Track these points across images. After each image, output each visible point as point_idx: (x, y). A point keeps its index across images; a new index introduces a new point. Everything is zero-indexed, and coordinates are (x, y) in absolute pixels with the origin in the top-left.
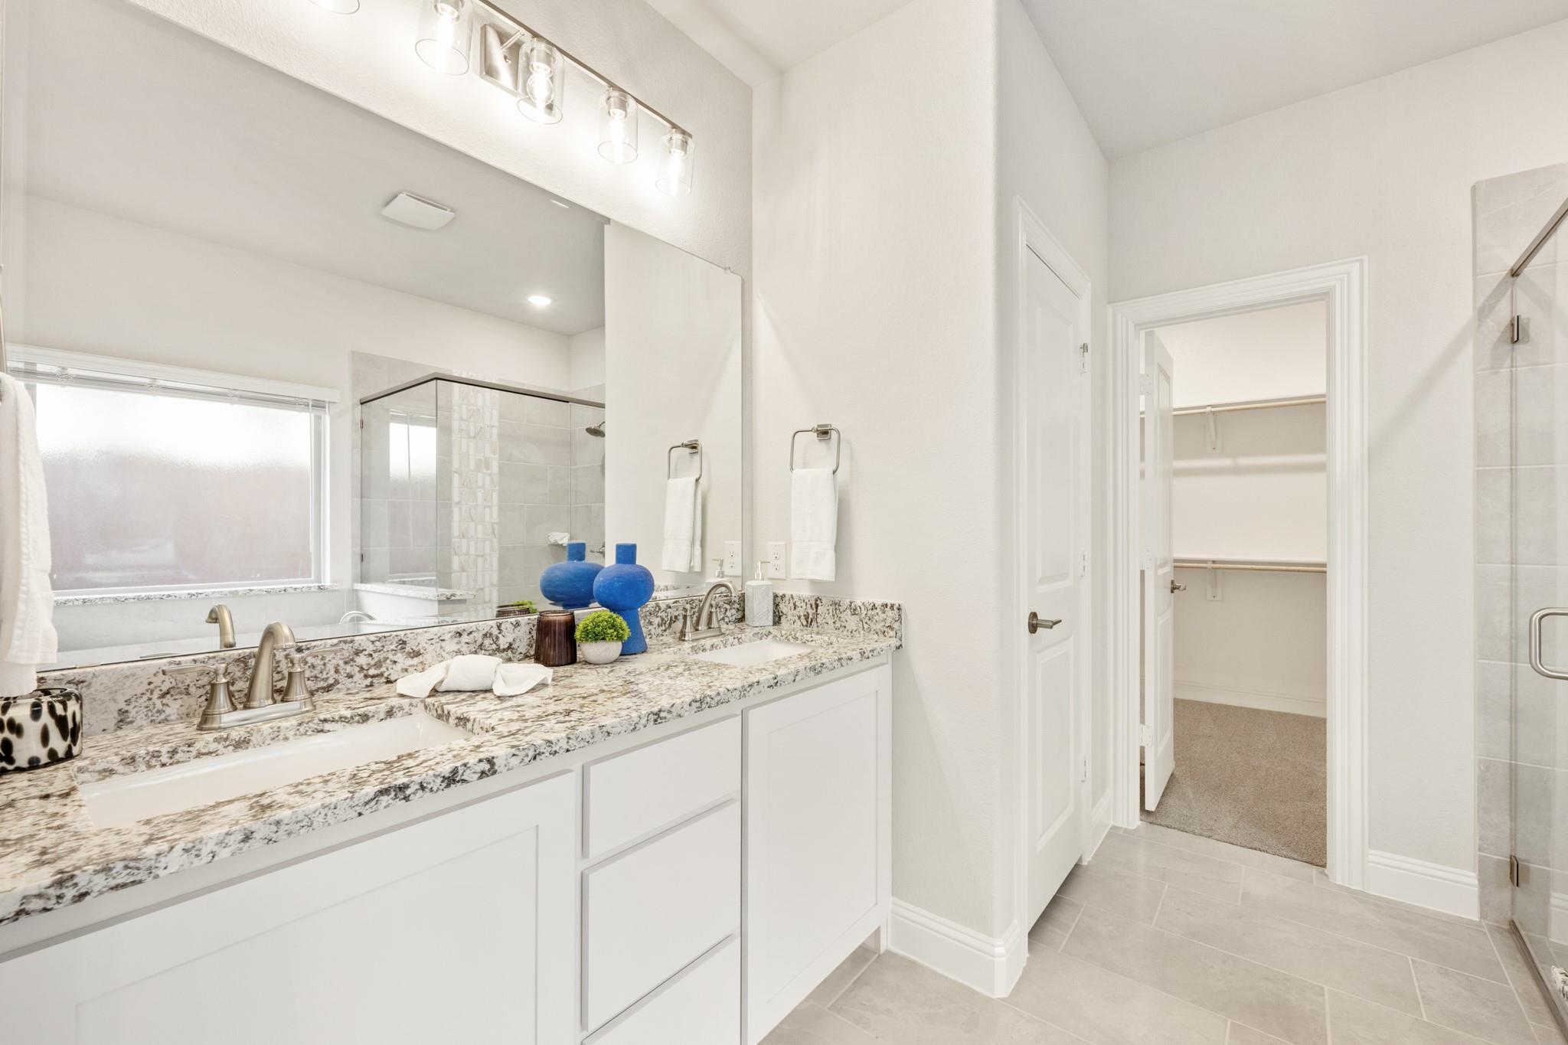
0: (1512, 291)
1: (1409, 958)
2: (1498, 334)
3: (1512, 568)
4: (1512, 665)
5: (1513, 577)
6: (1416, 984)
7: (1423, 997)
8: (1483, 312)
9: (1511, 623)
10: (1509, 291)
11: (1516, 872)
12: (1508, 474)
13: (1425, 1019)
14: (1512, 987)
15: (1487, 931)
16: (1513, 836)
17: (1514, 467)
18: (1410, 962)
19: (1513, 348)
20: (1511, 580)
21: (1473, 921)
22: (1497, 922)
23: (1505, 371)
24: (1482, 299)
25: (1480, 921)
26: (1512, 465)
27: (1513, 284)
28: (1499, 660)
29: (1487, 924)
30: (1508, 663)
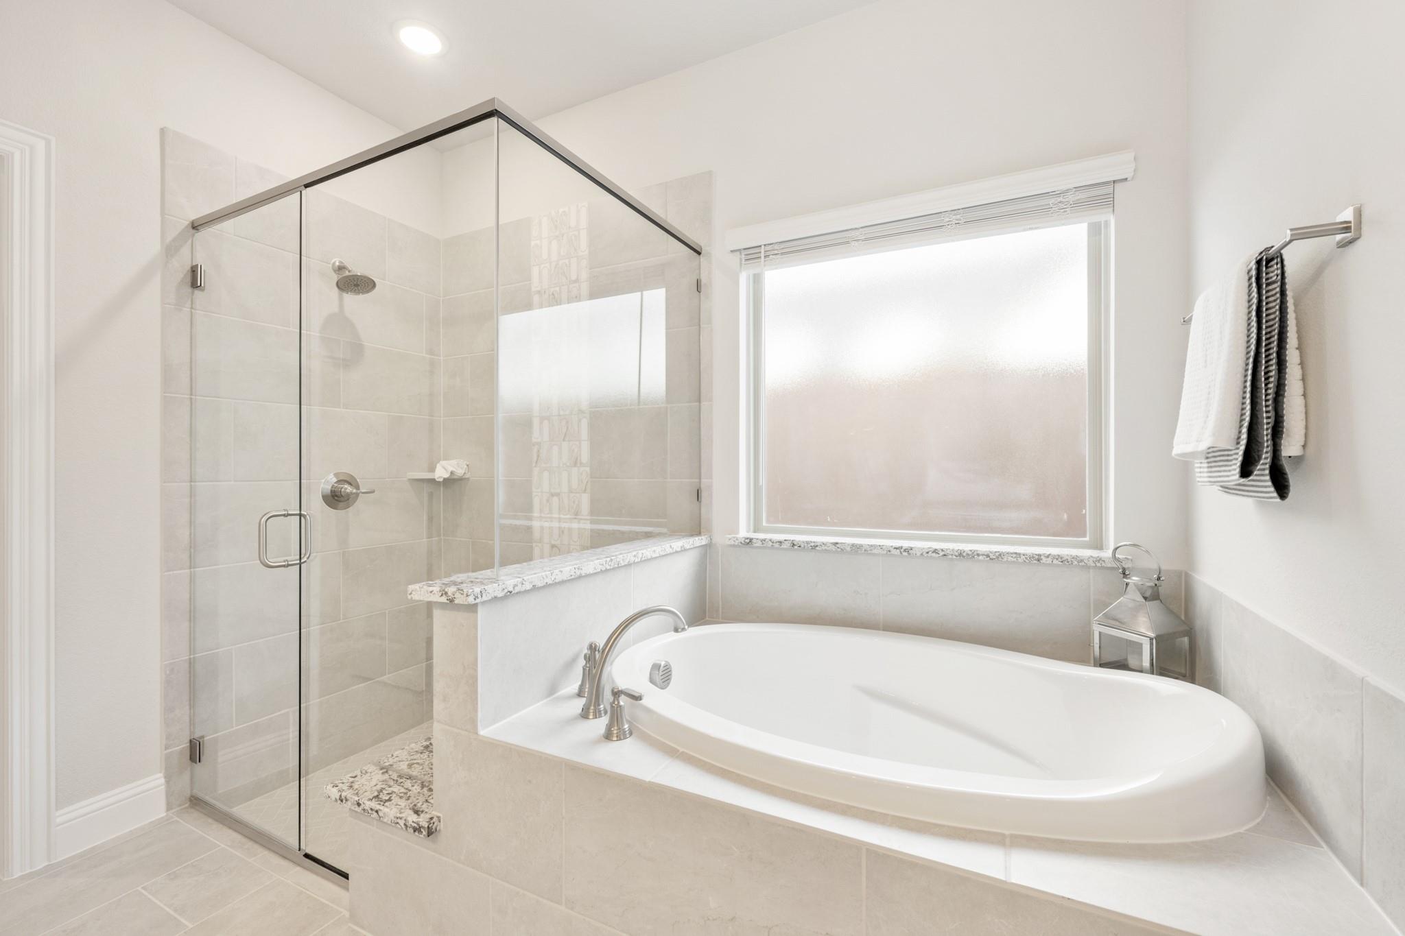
0: (192, 241)
1: (139, 888)
2: (182, 276)
3: (191, 485)
4: (191, 572)
5: (192, 494)
6: (162, 905)
7: (176, 911)
8: (170, 250)
9: (190, 534)
10: (190, 241)
11: (195, 751)
12: (188, 403)
13: (191, 926)
14: (223, 846)
15: (176, 819)
16: (192, 723)
17: (193, 397)
18: (143, 891)
19: (193, 293)
20: (191, 497)
21: (162, 818)
22: (180, 805)
23: (187, 310)
24: (169, 239)
25: (167, 816)
26: (191, 395)
27: (193, 235)
28: (181, 569)
29: (173, 813)
30: (188, 571)
